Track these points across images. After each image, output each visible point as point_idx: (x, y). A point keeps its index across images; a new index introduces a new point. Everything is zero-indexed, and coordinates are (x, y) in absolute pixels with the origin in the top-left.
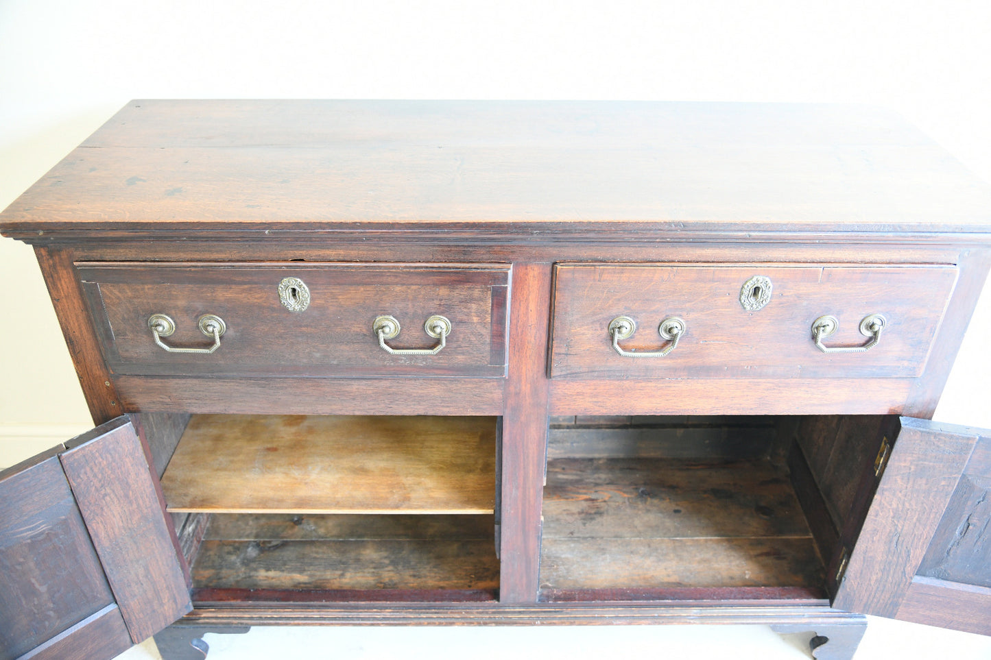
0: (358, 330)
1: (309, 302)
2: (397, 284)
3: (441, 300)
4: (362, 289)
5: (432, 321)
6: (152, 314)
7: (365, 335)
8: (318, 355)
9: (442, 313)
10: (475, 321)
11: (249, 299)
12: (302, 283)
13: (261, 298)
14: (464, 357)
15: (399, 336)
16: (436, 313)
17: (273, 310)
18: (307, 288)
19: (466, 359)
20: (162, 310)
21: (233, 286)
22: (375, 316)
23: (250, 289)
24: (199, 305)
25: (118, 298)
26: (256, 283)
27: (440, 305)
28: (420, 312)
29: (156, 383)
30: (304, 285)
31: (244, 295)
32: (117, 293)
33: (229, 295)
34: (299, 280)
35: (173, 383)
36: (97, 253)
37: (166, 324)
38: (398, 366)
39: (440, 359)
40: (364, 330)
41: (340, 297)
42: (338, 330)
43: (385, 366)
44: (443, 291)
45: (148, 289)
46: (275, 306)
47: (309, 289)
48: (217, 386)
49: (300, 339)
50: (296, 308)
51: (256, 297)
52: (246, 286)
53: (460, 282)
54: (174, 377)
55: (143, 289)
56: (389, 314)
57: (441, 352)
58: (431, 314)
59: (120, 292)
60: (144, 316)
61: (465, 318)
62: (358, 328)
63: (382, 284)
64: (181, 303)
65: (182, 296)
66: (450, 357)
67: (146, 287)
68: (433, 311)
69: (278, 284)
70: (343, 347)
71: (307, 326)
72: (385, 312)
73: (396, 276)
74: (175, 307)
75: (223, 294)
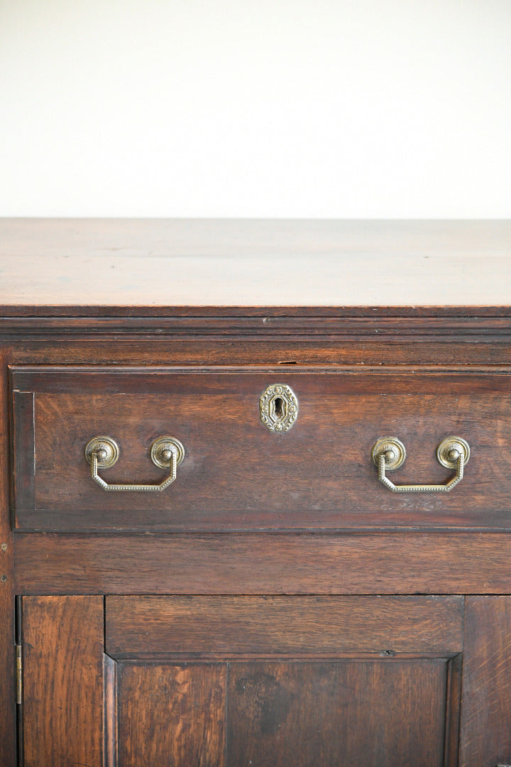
0: (352, 458)
1: (295, 418)
2: (408, 392)
3: (460, 415)
4: (364, 400)
5: (446, 444)
6: (94, 436)
7: (360, 466)
8: (295, 496)
9: (459, 434)
10: (500, 445)
11: (221, 414)
12: (291, 391)
13: (237, 412)
14: (483, 497)
15: (403, 466)
16: (452, 434)
17: (249, 429)
18: (296, 399)
19: (485, 500)
20: (108, 431)
21: (205, 396)
22: (375, 439)
23: (224, 401)
24: (156, 423)
25: (55, 414)
26: (233, 392)
27: (458, 422)
28: (432, 431)
29: (70, 545)
30: (293, 395)
31: (215, 408)
32: (55, 407)
33: (197, 409)
34: (288, 387)
35: (94, 544)
36: (40, 355)
37: (109, 450)
38: (398, 512)
39: (452, 501)
40: (360, 459)
41: (335, 411)
42: (327, 458)
43: (381, 512)
44: (463, 403)
45: (97, 401)
46: (253, 424)
47: (299, 400)
48: (152, 549)
49: (276, 473)
50: (280, 426)
51: (230, 413)
52: (220, 397)
53: (484, 390)
54: (96, 534)
55: (89, 402)
56: (393, 435)
57: (455, 489)
58: (446, 435)
59: (59, 406)
60: (82, 439)
61: (487, 438)
62: (353, 455)
63: (390, 393)
64: (133, 420)
65: (137, 410)
66: (465, 498)
67: (94, 398)
68: (449, 430)
69: (260, 392)
70: (330, 484)
71: (288, 453)
72: (388, 432)
73: (407, 383)
74: (126, 426)
75: (191, 408)
